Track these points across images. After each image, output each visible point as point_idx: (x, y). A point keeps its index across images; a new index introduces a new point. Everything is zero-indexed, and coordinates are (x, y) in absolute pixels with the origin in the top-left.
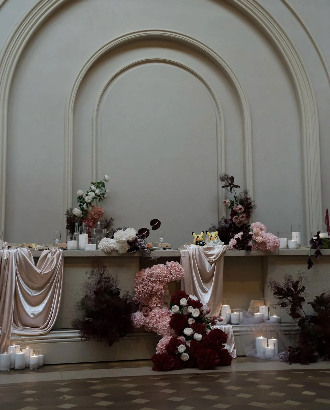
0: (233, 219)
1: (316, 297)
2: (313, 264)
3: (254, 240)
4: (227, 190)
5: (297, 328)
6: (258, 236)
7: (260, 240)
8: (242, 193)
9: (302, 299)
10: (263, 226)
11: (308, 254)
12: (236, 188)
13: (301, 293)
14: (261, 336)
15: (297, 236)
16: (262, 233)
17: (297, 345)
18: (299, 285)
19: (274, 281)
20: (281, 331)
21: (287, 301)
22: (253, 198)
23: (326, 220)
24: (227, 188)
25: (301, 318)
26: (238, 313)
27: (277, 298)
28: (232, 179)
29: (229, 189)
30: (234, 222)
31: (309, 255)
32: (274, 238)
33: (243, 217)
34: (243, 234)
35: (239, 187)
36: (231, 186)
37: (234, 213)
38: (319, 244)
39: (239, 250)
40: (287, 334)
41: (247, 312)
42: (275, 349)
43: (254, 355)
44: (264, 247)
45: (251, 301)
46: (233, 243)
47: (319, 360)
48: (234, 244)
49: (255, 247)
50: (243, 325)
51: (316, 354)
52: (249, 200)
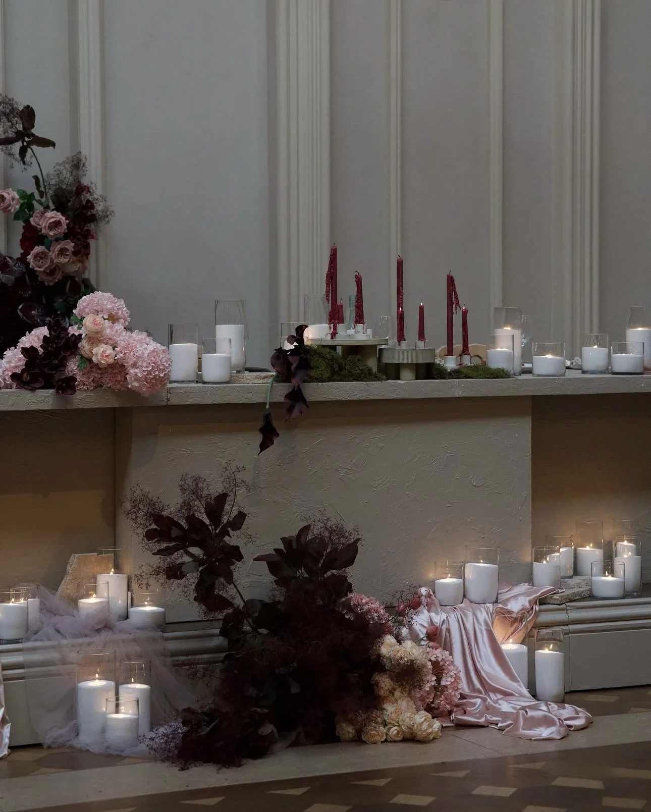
0: (30, 258)
1: (283, 539)
2: (278, 435)
3: (87, 356)
4: (10, 154)
5: (219, 641)
6: (100, 341)
7: (107, 356)
8: (65, 168)
9: (235, 554)
10: (120, 306)
11: (261, 400)
12: (40, 148)
13: (231, 532)
14: (97, 676)
15: (230, 340)
16: (116, 330)
17: (209, 703)
18: (227, 507)
19: (146, 496)
20: (164, 654)
21: (187, 559)
22: (99, 185)
23: (328, 284)
24: (9, 146)
25: (230, 611)
26: (22, 601)
27: (156, 551)
28: (28, 115)
29: (18, 152)
30: (33, 269)
31: (265, 404)
32: (153, 351)
33: (62, 252)
34: (50, 334)
35: (53, 144)
36: (23, 141)
37: (32, 237)
38: (299, 367)
39: (33, 390)
40: (183, 664)
41: (54, 594)
42: (138, 719)
43: (70, 740)
44: (119, 378)
45: (72, 558)
46: (13, 365)
47: (277, 747)
48: (17, 367)
49: (89, 378)
50: (39, 644)
51: (268, 729)
52: (84, 193)
